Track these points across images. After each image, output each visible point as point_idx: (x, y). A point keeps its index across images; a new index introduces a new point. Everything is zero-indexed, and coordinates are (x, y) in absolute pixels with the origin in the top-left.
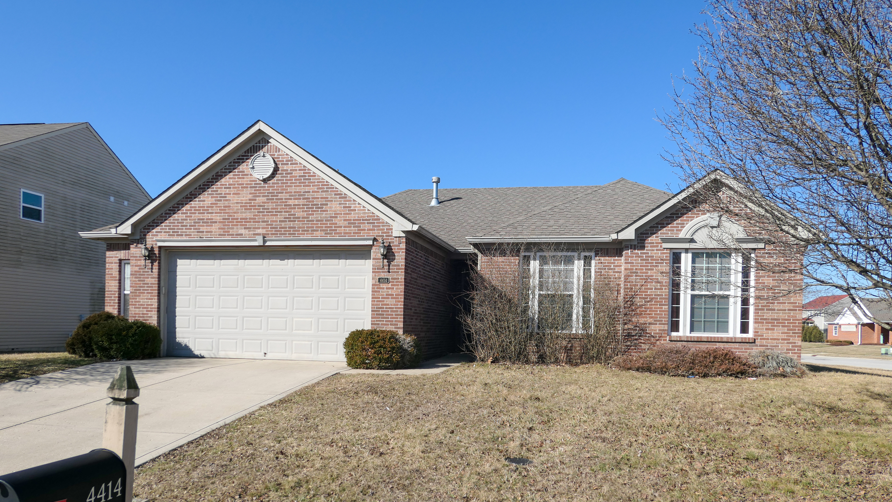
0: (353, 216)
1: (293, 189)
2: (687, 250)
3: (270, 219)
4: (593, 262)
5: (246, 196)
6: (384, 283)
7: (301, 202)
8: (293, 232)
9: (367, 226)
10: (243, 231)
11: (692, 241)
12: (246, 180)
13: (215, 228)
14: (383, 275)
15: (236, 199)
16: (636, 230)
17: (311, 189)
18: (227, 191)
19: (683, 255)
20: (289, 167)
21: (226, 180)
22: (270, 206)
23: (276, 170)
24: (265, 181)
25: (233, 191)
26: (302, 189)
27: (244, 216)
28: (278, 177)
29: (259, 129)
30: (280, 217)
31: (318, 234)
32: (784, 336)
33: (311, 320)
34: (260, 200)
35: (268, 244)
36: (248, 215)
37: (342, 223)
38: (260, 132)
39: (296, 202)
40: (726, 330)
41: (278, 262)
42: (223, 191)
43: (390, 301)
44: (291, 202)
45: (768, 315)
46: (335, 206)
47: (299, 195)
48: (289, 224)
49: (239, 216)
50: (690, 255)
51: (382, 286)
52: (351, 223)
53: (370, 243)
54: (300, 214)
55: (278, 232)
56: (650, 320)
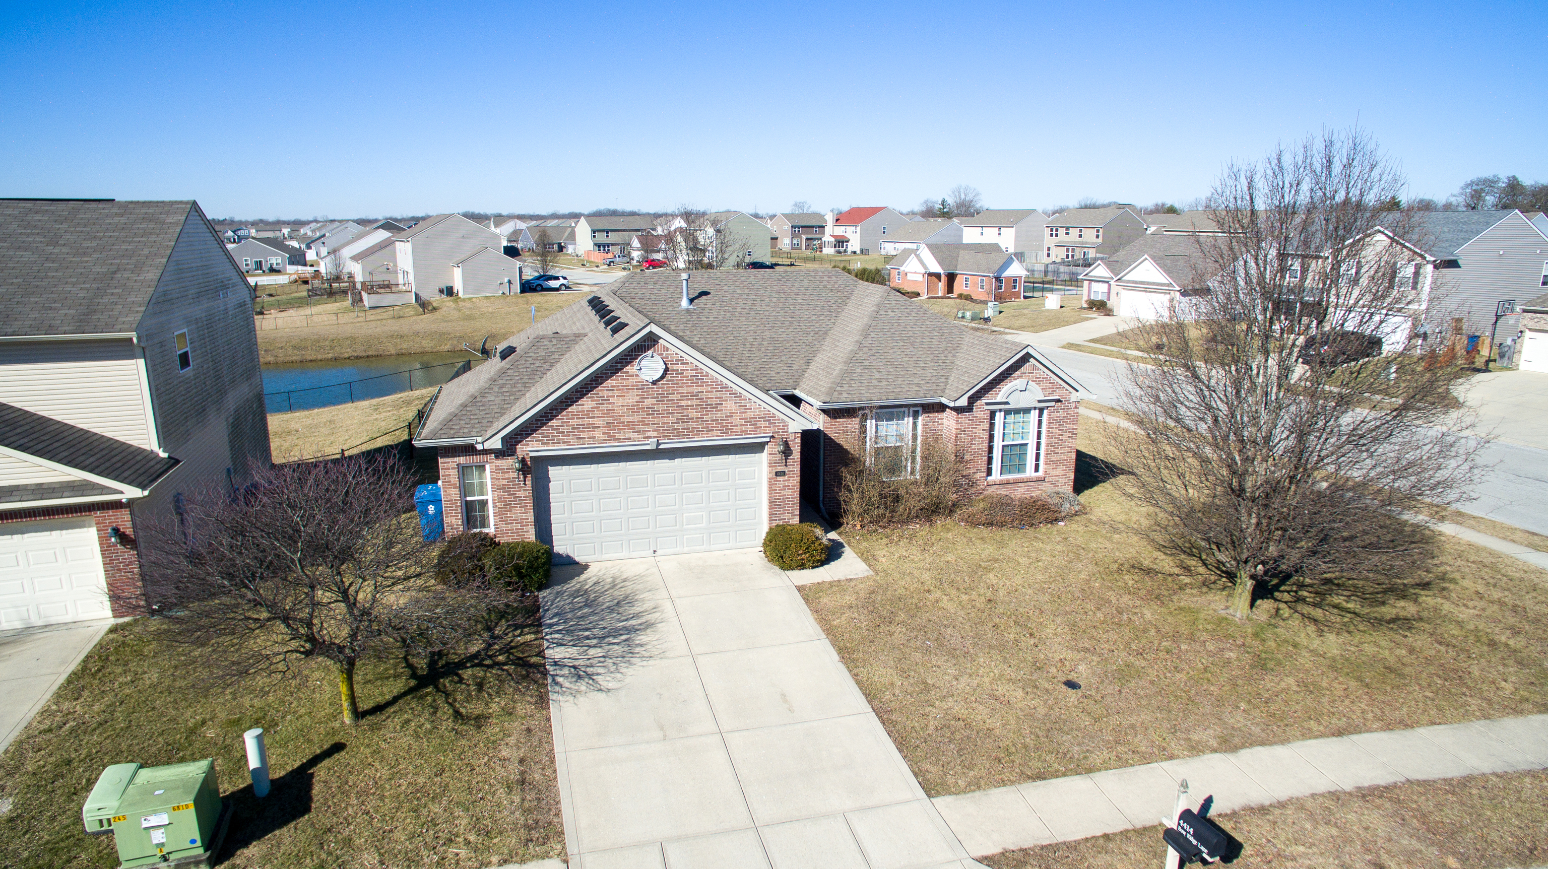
0: (749, 414)
1: (685, 390)
2: (1000, 410)
3: (661, 421)
4: (920, 418)
5: (632, 398)
6: (781, 476)
7: (695, 402)
8: (688, 433)
9: (763, 424)
10: (631, 435)
11: (1007, 403)
12: (631, 382)
13: (598, 433)
14: (780, 469)
15: (620, 402)
16: (969, 398)
17: (704, 389)
18: (610, 393)
19: (998, 414)
20: (680, 367)
21: (609, 383)
22: (661, 407)
23: (666, 370)
24: (654, 383)
25: (616, 393)
26: (695, 389)
27: (631, 419)
28: (668, 377)
29: (651, 332)
30: (672, 419)
31: (714, 433)
32: (1063, 473)
33: (702, 514)
34: (649, 402)
35: (661, 447)
36: (636, 418)
37: (738, 422)
38: (651, 334)
39: (689, 403)
40: (1024, 472)
42: (605, 393)
43: (787, 492)
44: (683, 403)
45: (1054, 458)
46: (730, 405)
47: (692, 396)
48: (681, 425)
49: (626, 419)
50: (1002, 413)
51: (778, 478)
52: (747, 422)
53: (768, 439)
54: (693, 414)
55: (670, 433)
56: (977, 470)
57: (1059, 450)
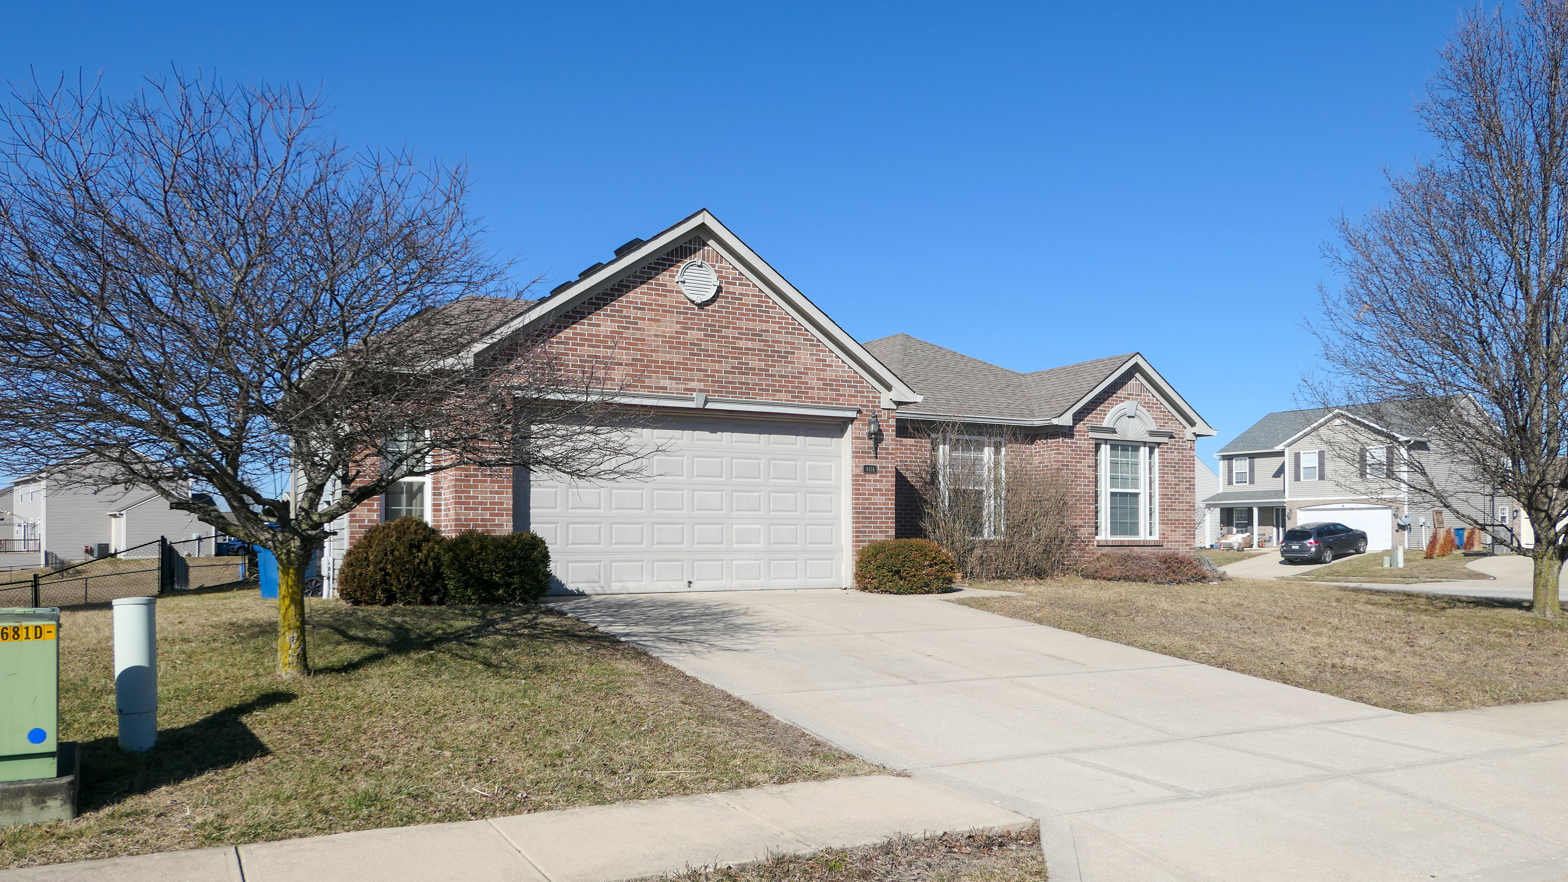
0: (829, 374)
1: (743, 324)
2: (1106, 441)
3: (710, 367)
4: (1003, 449)
5: (670, 326)
6: (869, 472)
7: (757, 345)
8: (746, 391)
9: (847, 391)
10: (667, 383)
11: (1114, 431)
12: (669, 300)
13: (619, 374)
14: (870, 462)
15: (653, 328)
16: (1074, 415)
17: (770, 326)
18: (639, 314)
19: (1103, 446)
20: (737, 289)
21: (637, 295)
22: (710, 346)
23: (719, 290)
24: (702, 306)
25: (648, 315)
26: (758, 326)
27: (668, 357)
28: (721, 302)
29: (703, 224)
30: (725, 366)
31: (783, 396)
32: (1183, 538)
33: (758, 527)
34: (694, 335)
35: (710, 406)
36: (675, 357)
37: (815, 383)
38: (703, 226)
39: (750, 345)
40: (1136, 533)
41: (706, 434)
42: (632, 313)
43: (879, 499)
44: (741, 344)
45: (1172, 515)
46: (804, 357)
47: (756, 335)
48: (739, 378)
49: (661, 357)
50: (1109, 447)
51: (868, 476)
52: (827, 384)
53: (852, 414)
54: (755, 363)
55: (723, 388)
56: (1080, 522)
57: (1177, 506)
